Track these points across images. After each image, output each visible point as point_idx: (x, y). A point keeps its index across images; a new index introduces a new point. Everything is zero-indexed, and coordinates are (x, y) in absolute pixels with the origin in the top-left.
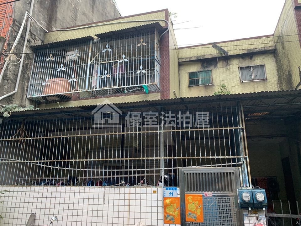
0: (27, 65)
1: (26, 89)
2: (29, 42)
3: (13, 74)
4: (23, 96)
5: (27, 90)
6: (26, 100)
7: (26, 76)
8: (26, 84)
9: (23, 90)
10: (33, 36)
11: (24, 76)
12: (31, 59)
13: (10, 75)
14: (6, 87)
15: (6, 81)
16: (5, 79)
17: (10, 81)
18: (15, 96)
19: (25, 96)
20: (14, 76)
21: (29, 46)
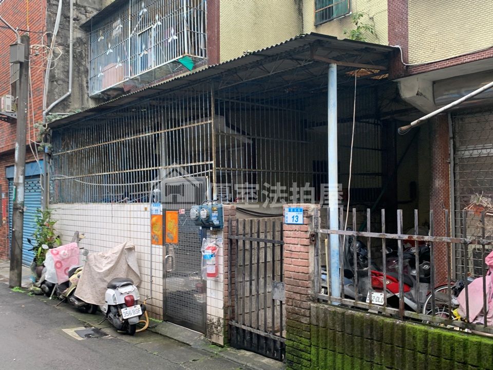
0: (82, 53)
1: (85, 86)
2: (78, 20)
3: (62, 72)
4: (82, 96)
5: (87, 87)
6: (88, 100)
7: (82, 68)
8: (85, 79)
9: (82, 89)
10: (82, 9)
11: (79, 69)
12: (85, 43)
13: (59, 74)
14: (57, 90)
15: (55, 83)
16: (53, 81)
17: (60, 82)
18: (71, 98)
19: (86, 96)
20: (65, 73)
21: (78, 27)
